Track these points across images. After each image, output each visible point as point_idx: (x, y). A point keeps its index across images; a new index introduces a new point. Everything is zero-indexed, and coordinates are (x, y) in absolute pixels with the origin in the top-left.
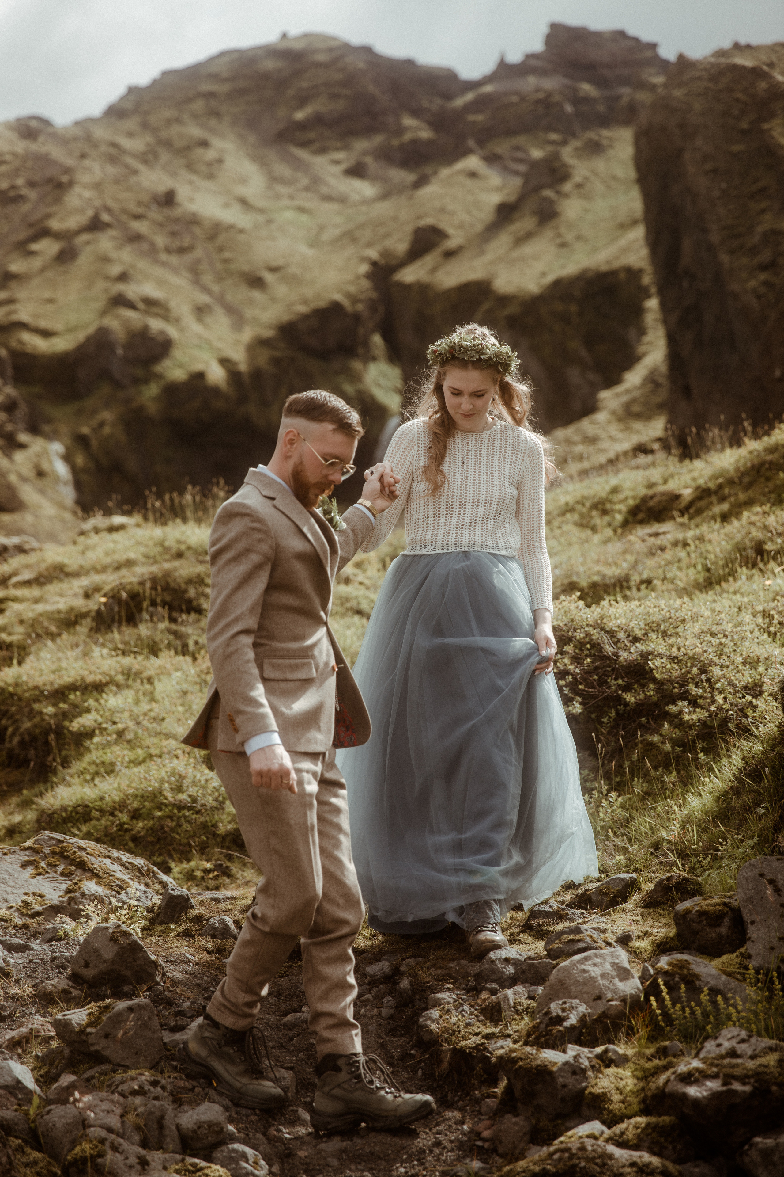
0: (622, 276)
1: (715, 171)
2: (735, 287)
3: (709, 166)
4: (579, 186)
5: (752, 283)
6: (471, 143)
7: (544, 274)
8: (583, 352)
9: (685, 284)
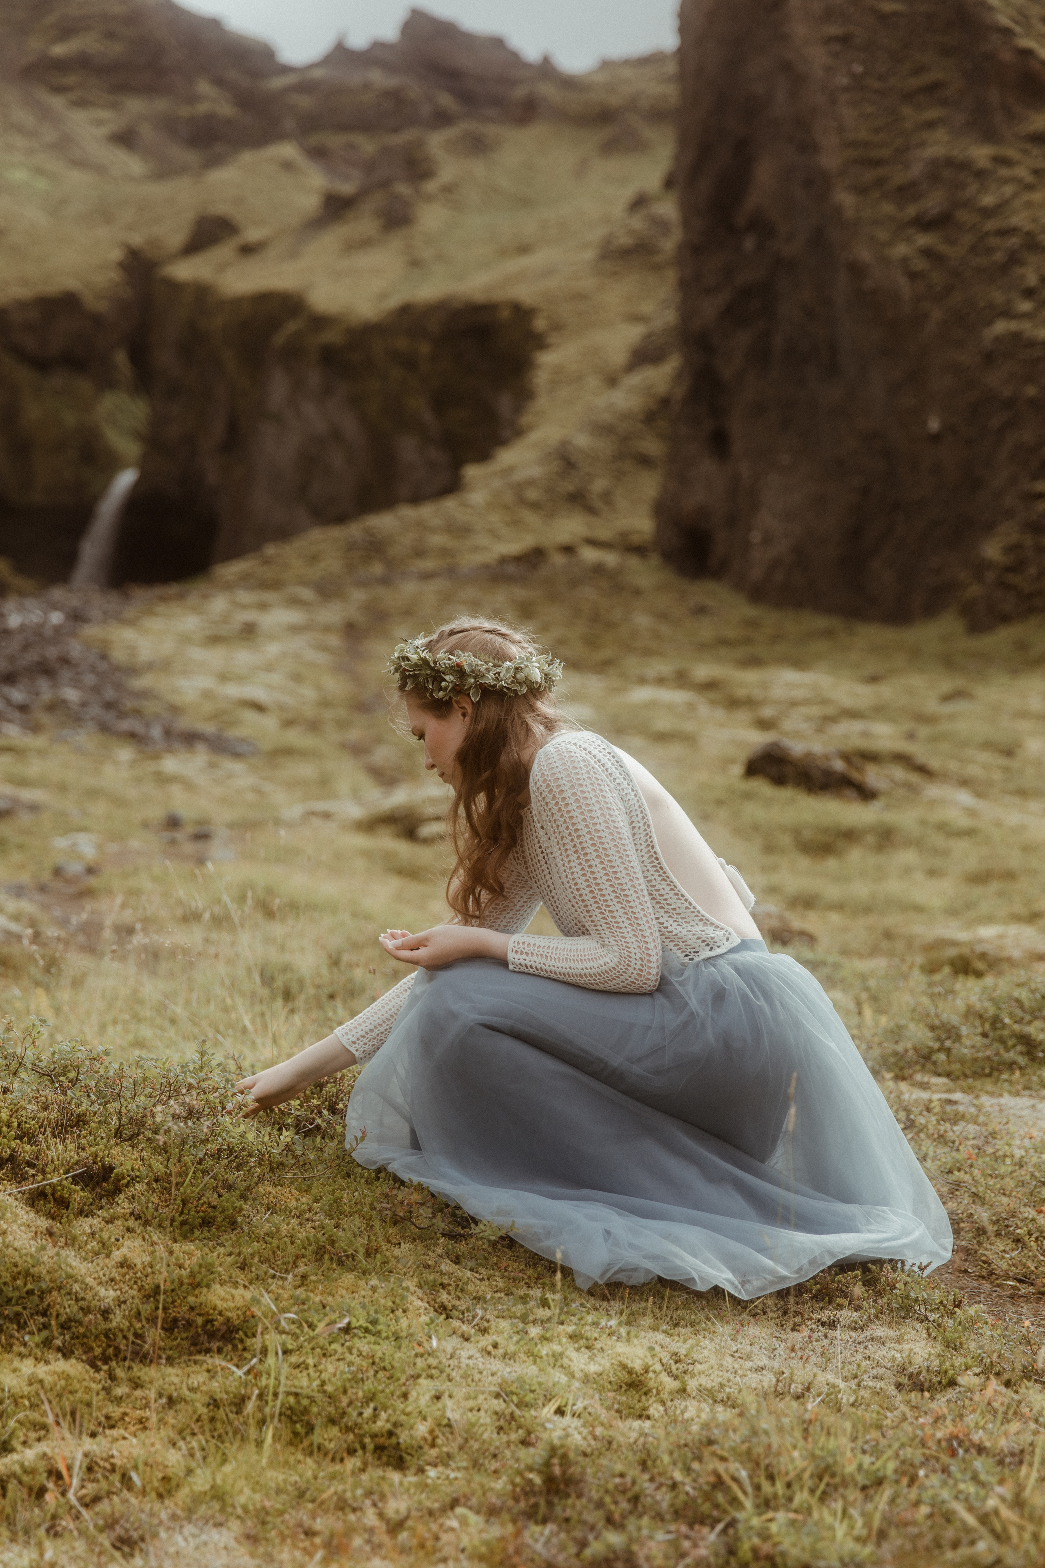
0: (505, 314)
1: (845, 40)
2: (864, 254)
3: (834, 30)
4: (448, 189)
5: (901, 250)
6: (289, 124)
7: (383, 296)
8: (428, 417)
9: (749, 243)
